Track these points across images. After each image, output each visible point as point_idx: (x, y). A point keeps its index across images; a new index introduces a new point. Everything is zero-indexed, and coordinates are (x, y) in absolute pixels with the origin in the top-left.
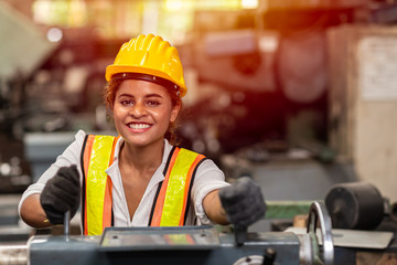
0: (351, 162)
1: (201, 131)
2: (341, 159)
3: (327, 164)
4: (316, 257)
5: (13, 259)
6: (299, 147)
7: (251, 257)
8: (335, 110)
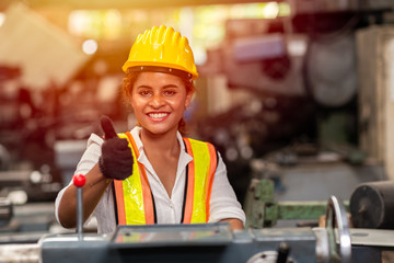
0: (382, 164)
1: (233, 138)
2: (371, 161)
3: (357, 166)
4: (334, 253)
5: (25, 258)
6: (329, 150)
7: (266, 253)
8: (365, 112)
